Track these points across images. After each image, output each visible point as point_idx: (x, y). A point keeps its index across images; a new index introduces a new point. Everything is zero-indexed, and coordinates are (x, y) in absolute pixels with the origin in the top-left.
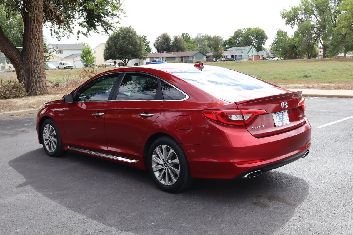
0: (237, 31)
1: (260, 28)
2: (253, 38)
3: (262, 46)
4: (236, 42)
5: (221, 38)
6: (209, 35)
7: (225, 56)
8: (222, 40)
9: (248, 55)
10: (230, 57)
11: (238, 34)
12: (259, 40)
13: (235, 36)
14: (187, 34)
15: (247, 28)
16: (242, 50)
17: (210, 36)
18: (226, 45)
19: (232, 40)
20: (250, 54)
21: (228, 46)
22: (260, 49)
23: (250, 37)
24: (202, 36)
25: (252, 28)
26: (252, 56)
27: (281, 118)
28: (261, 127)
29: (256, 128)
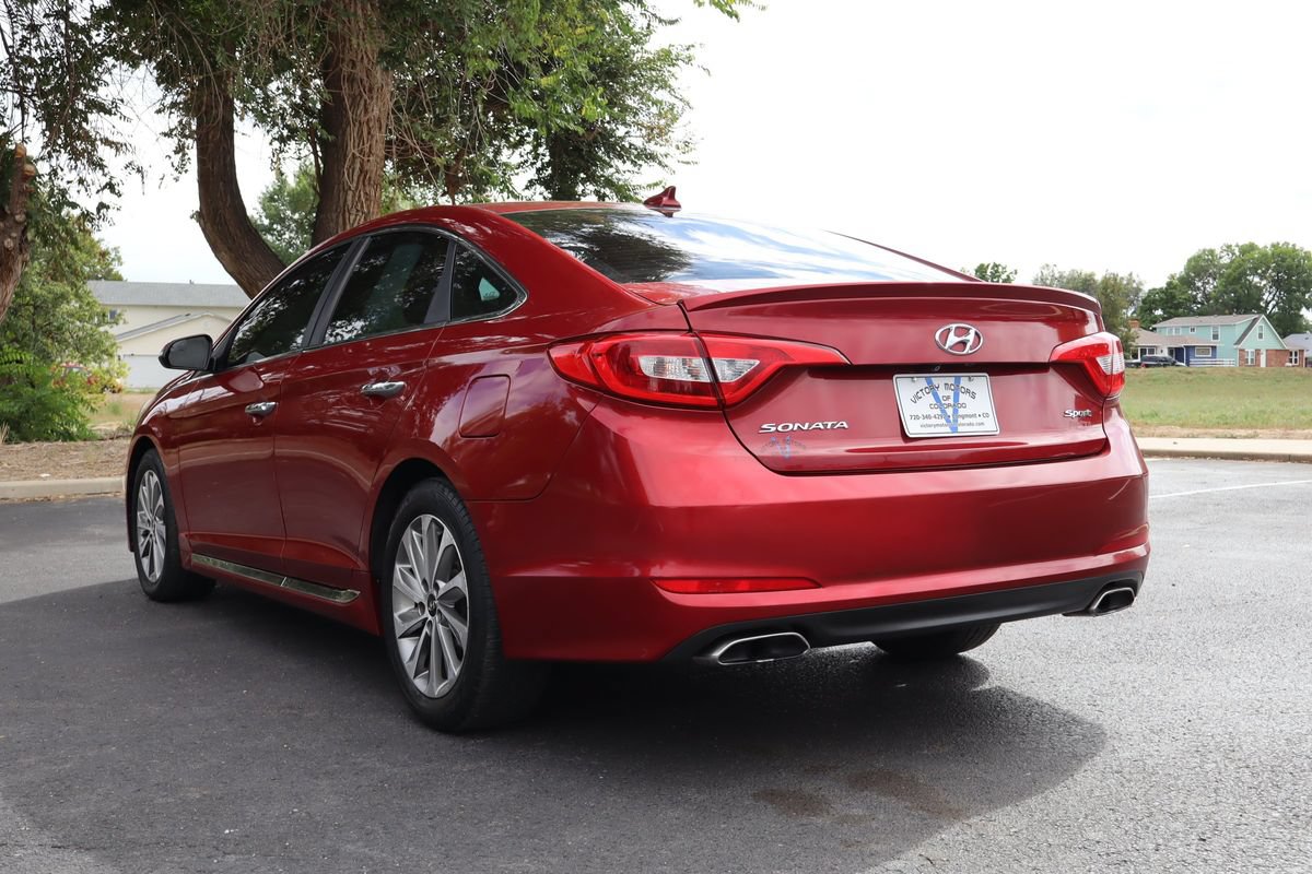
0: (1199, 256)
1: (1294, 245)
2: (1264, 282)
3: (1301, 313)
4: (1195, 297)
5: (1135, 285)
6: (1086, 270)
7: (1143, 351)
8: (1138, 290)
9: (1239, 346)
10: (1166, 354)
11: (1200, 267)
12: (1289, 292)
13: (1187, 274)
14: (996, 266)
15: (1237, 246)
16: (1215, 327)
17: (1091, 275)
18: (1150, 310)
19: (1175, 288)
20: (1250, 345)
21: (1159, 312)
22: (1295, 325)
23: (1250, 278)
24: (1057, 275)
25: (1261, 246)
26: (1258, 352)
27: (947, 402)
28: (814, 426)
29: (783, 427)
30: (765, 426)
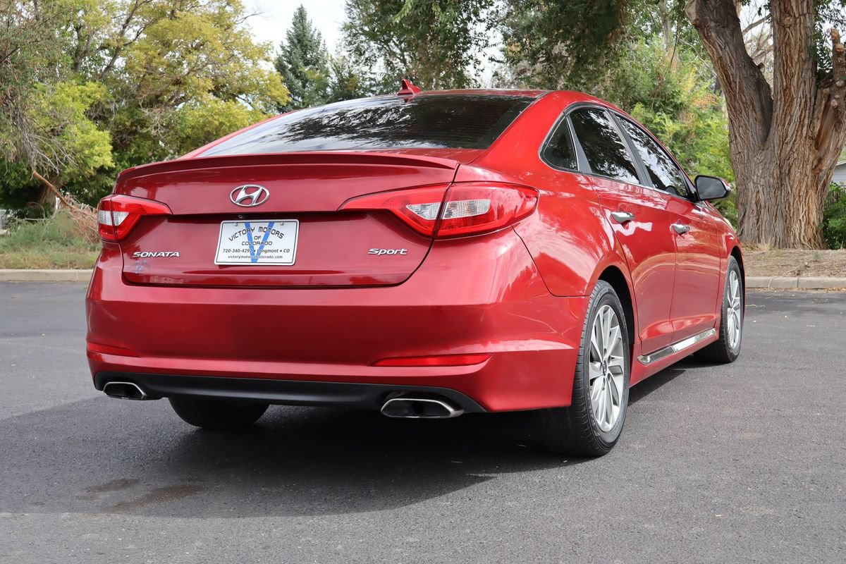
27: (257, 241)
28: (159, 255)
29: (144, 255)
30: (135, 254)
